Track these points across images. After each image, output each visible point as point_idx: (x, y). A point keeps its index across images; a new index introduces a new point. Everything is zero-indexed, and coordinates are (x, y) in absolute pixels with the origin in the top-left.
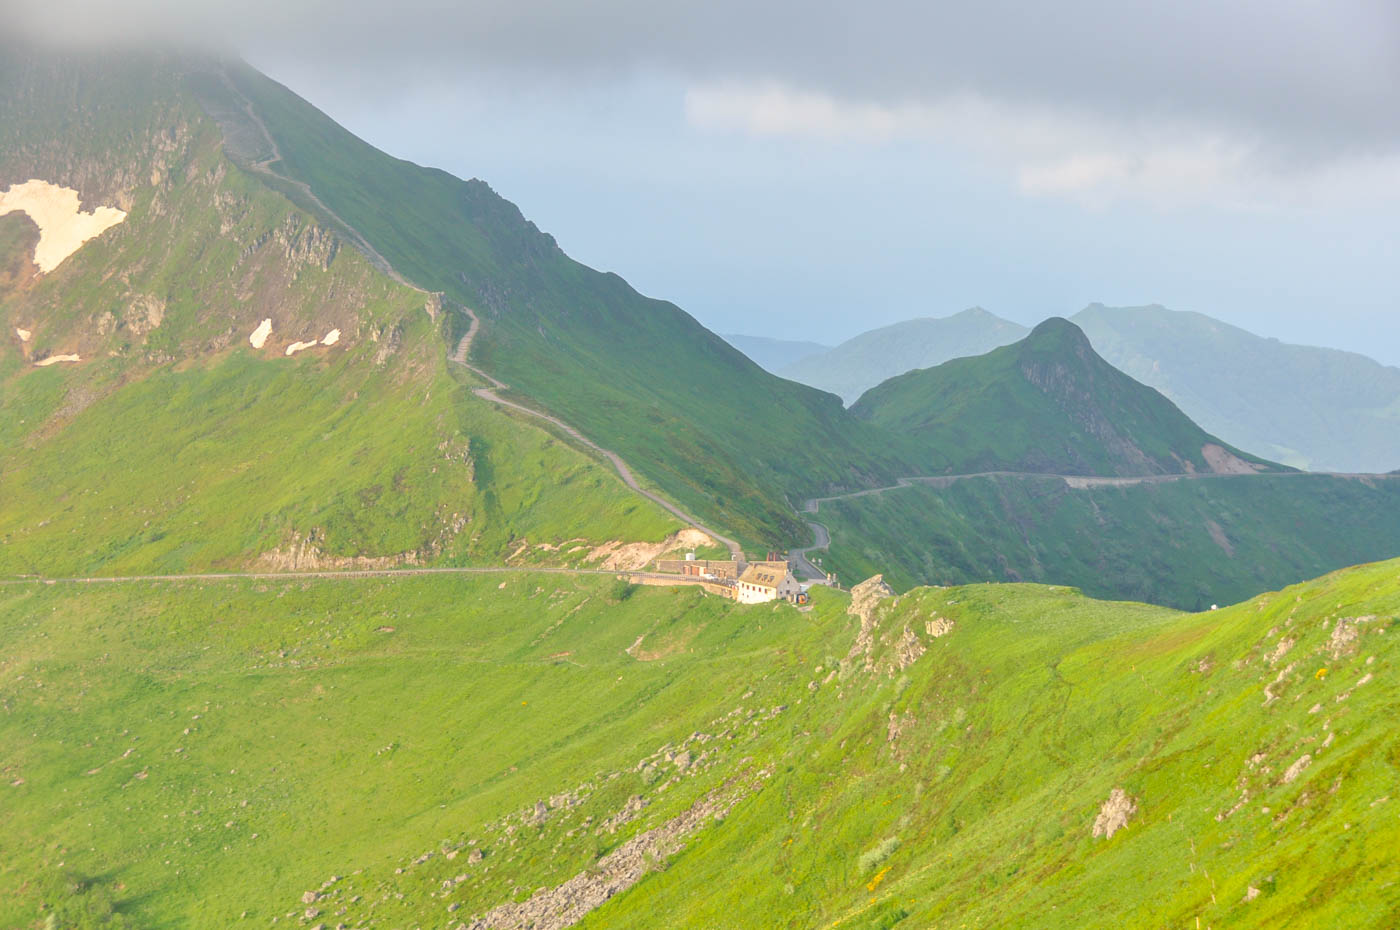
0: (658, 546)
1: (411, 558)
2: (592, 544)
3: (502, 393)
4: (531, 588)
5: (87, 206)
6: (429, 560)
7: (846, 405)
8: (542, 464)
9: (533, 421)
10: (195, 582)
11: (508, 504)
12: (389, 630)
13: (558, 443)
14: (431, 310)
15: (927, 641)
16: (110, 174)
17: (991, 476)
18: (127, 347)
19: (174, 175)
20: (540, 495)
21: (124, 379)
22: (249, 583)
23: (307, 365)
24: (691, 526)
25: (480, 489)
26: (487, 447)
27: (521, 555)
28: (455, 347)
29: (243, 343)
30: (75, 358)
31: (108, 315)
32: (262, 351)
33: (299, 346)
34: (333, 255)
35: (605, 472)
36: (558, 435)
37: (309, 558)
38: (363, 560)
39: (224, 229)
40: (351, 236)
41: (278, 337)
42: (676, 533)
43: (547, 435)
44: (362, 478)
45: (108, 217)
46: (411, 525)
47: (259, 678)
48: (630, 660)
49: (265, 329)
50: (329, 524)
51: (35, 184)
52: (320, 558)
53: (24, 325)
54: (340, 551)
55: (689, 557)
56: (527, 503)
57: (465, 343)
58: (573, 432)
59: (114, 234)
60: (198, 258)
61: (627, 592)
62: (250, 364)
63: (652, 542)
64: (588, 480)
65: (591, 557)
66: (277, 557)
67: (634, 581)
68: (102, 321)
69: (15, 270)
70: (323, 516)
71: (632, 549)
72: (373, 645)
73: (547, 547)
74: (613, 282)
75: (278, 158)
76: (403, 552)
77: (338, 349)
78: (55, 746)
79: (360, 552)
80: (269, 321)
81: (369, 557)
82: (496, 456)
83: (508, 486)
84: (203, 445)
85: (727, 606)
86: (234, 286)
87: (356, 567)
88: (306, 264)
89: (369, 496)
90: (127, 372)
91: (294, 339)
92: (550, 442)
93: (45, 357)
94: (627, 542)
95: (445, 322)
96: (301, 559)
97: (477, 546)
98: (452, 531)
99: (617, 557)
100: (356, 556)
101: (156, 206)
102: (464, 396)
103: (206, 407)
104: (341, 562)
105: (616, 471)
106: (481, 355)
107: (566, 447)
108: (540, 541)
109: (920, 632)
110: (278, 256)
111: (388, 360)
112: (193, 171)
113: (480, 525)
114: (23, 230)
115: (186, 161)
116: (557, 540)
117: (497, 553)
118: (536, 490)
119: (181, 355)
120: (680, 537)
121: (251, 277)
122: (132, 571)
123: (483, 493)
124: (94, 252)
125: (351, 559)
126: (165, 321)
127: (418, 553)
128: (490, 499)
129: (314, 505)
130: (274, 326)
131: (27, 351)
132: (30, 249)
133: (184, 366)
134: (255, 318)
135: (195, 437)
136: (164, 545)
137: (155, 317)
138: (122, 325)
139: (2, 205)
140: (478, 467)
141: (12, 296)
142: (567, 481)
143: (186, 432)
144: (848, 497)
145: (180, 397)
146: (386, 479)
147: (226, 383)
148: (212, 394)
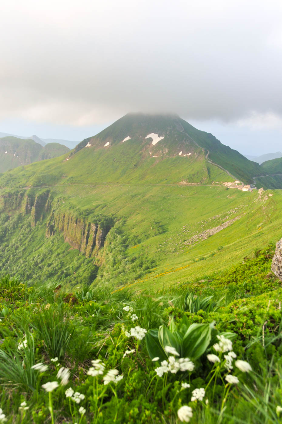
1: (199, 183)
2: (223, 182)
3: (212, 162)
4: (215, 188)
5: (159, 136)
6: (201, 184)
7: (260, 165)
8: (217, 171)
9: (216, 165)
10: (171, 186)
11: (212, 176)
12: (196, 193)
13: (219, 169)
14: (203, 150)
15: (269, 197)
16: (162, 132)
17: (280, 175)
18: (163, 155)
19: (170, 132)
22: (178, 186)
23: (186, 157)
24: (237, 180)
25: (208, 175)
26: (209, 169)
27: (213, 184)
28: (206, 156)
29: (178, 155)
30: (157, 156)
32: (181, 156)
33: (185, 155)
34: (190, 143)
35: (225, 173)
38: (193, 183)
39: (176, 139)
41: (183, 154)
42: (235, 181)
43: (217, 168)
44: (193, 173)
45: (162, 138)
46: (199, 179)
47: (178, 198)
48: (227, 198)
51: (153, 134)
52: (187, 183)
53: (150, 152)
54: (189, 182)
55: (236, 184)
56: (215, 177)
57: (207, 155)
58: (221, 167)
59: (162, 140)
60: (173, 143)
61: (228, 189)
62: (179, 157)
63: (231, 182)
64: (223, 174)
65: (223, 184)
66: (181, 183)
67: (229, 187)
68: (160, 151)
69: (150, 145)
70: (188, 178)
71: (228, 183)
72: (193, 195)
74: (228, 147)
75: (184, 130)
77: (190, 156)
78: (153, 206)
79: (192, 182)
80: (182, 152)
82: (211, 170)
83: (212, 174)
84: (172, 168)
85: (241, 191)
86: (177, 147)
87: (192, 184)
88: (187, 144)
89: (194, 175)
90: (163, 158)
93: (153, 156)
95: (205, 152)
96: (185, 183)
97: (208, 182)
98: (204, 180)
99: (227, 184)
101: (168, 137)
102: (207, 162)
103: (173, 163)
104: (190, 184)
105: (227, 172)
106: (209, 157)
108: (216, 182)
109: (268, 196)
110: (183, 143)
111: (197, 157)
113: (208, 179)
114: (151, 140)
115: (172, 131)
116: (218, 182)
117: (210, 183)
118: (216, 175)
119: (170, 156)
121: (180, 146)
122: (163, 184)
124: (160, 142)
128: (210, 176)
129: (187, 176)
131: (151, 155)
132: (152, 142)
133: (170, 158)
134: (180, 152)
135: (172, 167)
136: (167, 181)
137: (167, 151)
138: (163, 152)
139: (148, 136)
140: (208, 172)
141: (149, 148)
142: (220, 174)
143: (170, 166)
144: (259, 177)
145: (170, 162)
146: (196, 173)
147: (176, 160)
148: (174, 161)
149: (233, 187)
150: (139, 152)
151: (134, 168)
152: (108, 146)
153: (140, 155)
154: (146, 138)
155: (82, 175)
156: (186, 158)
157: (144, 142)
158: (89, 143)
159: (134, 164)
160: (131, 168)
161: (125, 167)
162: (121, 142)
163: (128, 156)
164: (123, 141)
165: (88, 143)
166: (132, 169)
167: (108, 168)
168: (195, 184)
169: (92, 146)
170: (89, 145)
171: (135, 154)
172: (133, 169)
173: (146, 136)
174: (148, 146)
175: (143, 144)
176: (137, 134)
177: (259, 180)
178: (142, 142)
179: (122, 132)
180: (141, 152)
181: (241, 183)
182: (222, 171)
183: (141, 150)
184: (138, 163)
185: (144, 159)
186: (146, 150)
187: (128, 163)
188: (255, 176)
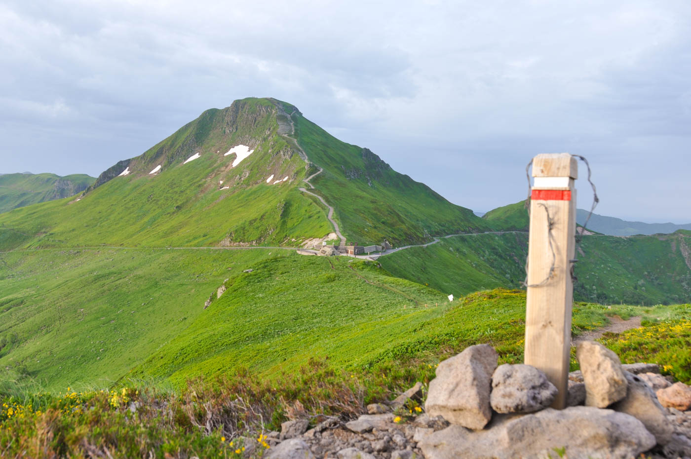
0: (321, 239)
1: (254, 243)
2: (305, 239)
3: (309, 189)
5: (249, 151)
6: (259, 244)
8: (306, 211)
9: (311, 197)
10: (199, 250)
11: (290, 224)
12: (230, 269)
13: (314, 204)
14: (306, 167)
16: (256, 141)
18: (238, 184)
19: (265, 140)
20: (301, 221)
21: (234, 192)
23: (277, 186)
24: (335, 231)
25: (282, 219)
26: (291, 205)
27: (285, 243)
28: (307, 178)
29: (265, 181)
30: (228, 187)
31: (238, 176)
32: (268, 183)
33: (278, 181)
34: (292, 155)
35: (323, 213)
36: (315, 201)
37: (227, 242)
38: (241, 243)
39: (270, 151)
40: (299, 150)
41: (273, 180)
42: (328, 234)
43: (310, 201)
44: (253, 216)
45: (252, 151)
46: (259, 232)
47: (183, 285)
49: (272, 177)
50: (236, 231)
51: (241, 146)
52: (230, 242)
53: (222, 180)
54: (236, 240)
55: (324, 244)
56: (296, 224)
57: (311, 177)
58: (323, 201)
59: (250, 156)
60: (262, 159)
62: (265, 187)
63: (320, 238)
64: (317, 215)
65: (302, 244)
68: (237, 178)
69: (227, 167)
70: (236, 228)
71: (314, 240)
73: (294, 240)
74: (406, 177)
75: (293, 133)
76: (252, 241)
77: (286, 182)
79: (241, 241)
80: (273, 175)
81: (243, 243)
82: (293, 208)
83: (292, 218)
84: (240, 209)
86: (267, 166)
87: (239, 246)
88: (286, 159)
89: (251, 223)
90: (236, 190)
91: (277, 180)
92: (311, 204)
93: (222, 187)
94: (314, 238)
95: (308, 171)
97: (274, 239)
98: (269, 234)
99: (310, 243)
100: (239, 242)
101: (259, 148)
103: (246, 199)
104: (235, 244)
105: (328, 212)
107: (316, 205)
108: (293, 238)
110: (280, 158)
111: (291, 183)
112: (270, 138)
113: (277, 231)
114: (233, 157)
115: (269, 135)
116: (297, 237)
117: (279, 242)
118: (300, 220)
119: (249, 185)
120: (329, 236)
121: (272, 163)
122: (191, 246)
123: (282, 220)
124: (245, 160)
125: (238, 243)
126: (249, 176)
127: (256, 241)
128: (284, 223)
130: (274, 176)
131: (220, 185)
132: (233, 161)
133: (248, 188)
134: (270, 175)
135: (238, 208)
136: (205, 238)
137: (247, 175)
138: (240, 178)
139: (231, 151)
140: (284, 212)
141: (224, 173)
142: (310, 217)
143: (238, 206)
144: (464, 235)
145: (242, 196)
146: (260, 216)
147: (255, 192)
148: (249, 195)
149: (315, 250)
150: (199, 181)
151: (174, 213)
152: (155, 173)
153: (200, 186)
154: (226, 154)
155: (73, 230)
156: (274, 188)
157: (219, 161)
158: (128, 168)
159: (179, 203)
160: (168, 214)
161: (160, 211)
162: (181, 164)
163: (176, 189)
164: (185, 163)
165: (126, 168)
166: (169, 215)
167: (130, 213)
168: (245, 246)
169: (130, 173)
170: (126, 172)
171: (191, 185)
172: (170, 216)
173: (227, 151)
174: (223, 169)
175: (215, 165)
176: (213, 149)
177: (463, 240)
178: (216, 161)
179: (186, 145)
180: (204, 180)
181: (340, 240)
182: (319, 209)
183: (207, 176)
184: (187, 201)
185: (202, 195)
186: (215, 176)
187: (169, 204)
188: (457, 232)
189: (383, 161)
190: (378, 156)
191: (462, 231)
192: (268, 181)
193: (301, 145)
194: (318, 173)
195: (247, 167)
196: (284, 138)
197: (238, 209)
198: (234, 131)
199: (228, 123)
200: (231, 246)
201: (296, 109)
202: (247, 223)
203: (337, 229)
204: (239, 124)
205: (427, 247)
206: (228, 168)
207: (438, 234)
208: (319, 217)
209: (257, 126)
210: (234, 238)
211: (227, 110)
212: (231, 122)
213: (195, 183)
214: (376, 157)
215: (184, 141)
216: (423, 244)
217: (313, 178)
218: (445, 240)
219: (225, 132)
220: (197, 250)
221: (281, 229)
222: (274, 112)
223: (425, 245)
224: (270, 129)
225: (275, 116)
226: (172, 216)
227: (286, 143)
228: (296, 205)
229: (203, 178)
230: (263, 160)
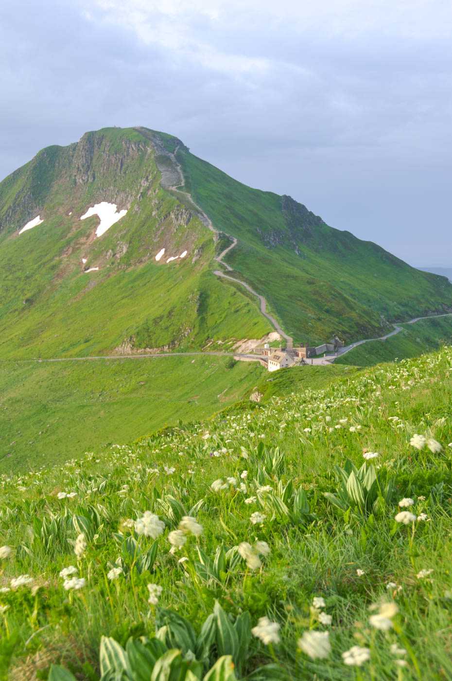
0: (259, 341)
1: (166, 348)
2: (237, 341)
3: (227, 272)
4: (203, 363)
5: (118, 211)
6: (173, 349)
8: (229, 303)
9: (232, 284)
10: (86, 361)
11: (210, 322)
12: (143, 383)
13: (239, 293)
14: (215, 239)
16: (127, 196)
18: (113, 263)
19: (143, 195)
20: (225, 317)
21: (109, 276)
22: (106, 361)
23: (172, 267)
24: (276, 330)
25: (199, 316)
26: (208, 296)
27: (209, 347)
28: (219, 254)
29: (153, 259)
30: (97, 269)
31: (110, 251)
32: (158, 262)
33: (172, 259)
34: (189, 220)
35: (254, 305)
36: (240, 290)
37: (127, 349)
38: (148, 350)
39: (154, 213)
40: (198, 212)
41: (165, 256)
42: (268, 334)
43: (233, 289)
44: (158, 314)
45: (124, 213)
46: (169, 333)
47: (83, 406)
49: (163, 251)
50: (138, 334)
51: (103, 204)
52: (132, 349)
53: (84, 257)
54: (140, 346)
55: (266, 346)
56: (218, 322)
57: (224, 253)
58: (249, 288)
59: (122, 220)
60: (143, 226)
62: (154, 268)
63: (257, 339)
64: (246, 309)
65: (234, 347)
66: (119, 349)
68: (109, 254)
69: (88, 237)
70: (137, 330)
71: (250, 342)
72: (133, 390)
73: (220, 342)
74: (347, 234)
75: (183, 184)
76: (163, 346)
77: (184, 259)
79: (147, 346)
80: (164, 250)
81: (150, 349)
82: (211, 300)
83: (212, 314)
85: (262, 372)
86: (153, 236)
88: (180, 226)
89: (156, 321)
90: (111, 273)
91: (170, 256)
92: (235, 293)
93: (88, 269)
94: (249, 339)
95: (218, 244)
97: (193, 342)
98: (184, 336)
99: (244, 346)
100: (145, 348)
103: (130, 286)
104: (140, 351)
105: (259, 304)
106: (229, 257)
107: (241, 295)
108: (218, 339)
110: (171, 223)
111: (196, 262)
112: (150, 192)
113: (196, 332)
114: (95, 221)
115: (148, 189)
116: (224, 339)
117: (200, 345)
118: (223, 316)
119: (130, 265)
120: (270, 336)
121: (160, 232)
122: (71, 356)
123: (200, 317)
124: (115, 226)
125: (143, 350)
126: (127, 252)
127: (169, 346)
128: (203, 320)
129: (136, 326)
130: (165, 251)
131: (84, 266)
132: (96, 228)
133: (130, 269)
134: (159, 248)
135: (123, 299)
136: (88, 344)
137: (125, 251)
138: (114, 255)
139: (90, 212)
140: (200, 306)
141: (85, 246)
142: (237, 311)
143: (121, 296)
144: (436, 317)
145: (124, 282)
146: (166, 313)
147: (141, 276)
148: (135, 280)
149: (255, 354)
150: (51, 260)
151: (23, 309)
153: (53, 268)
154: (83, 218)
156: (170, 268)
157: (74, 229)
159: (29, 295)
160: (15, 310)
162: (14, 235)
163: (18, 274)
164: (21, 232)
166: (17, 313)
168: (154, 352)
171: (39, 267)
172: (19, 314)
173: (84, 213)
174: (83, 240)
175: (69, 235)
176: (61, 209)
177: (435, 324)
178: (69, 229)
179: (18, 205)
180: (57, 258)
181: (285, 341)
182: (247, 300)
183: (61, 252)
184: (40, 292)
185: (60, 281)
186: (73, 252)
187: (13, 296)
188: (425, 313)
189: (311, 213)
190: (303, 207)
191: (433, 312)
192: (158, 257)
193: (198, 203)
194: (233, 246)
195: (123, 237)
196: (172, 193)
197: (123, 301)
198: (90, 180)
199: (78, 168)
200: (132, 354)
201: (180, 143)
202: (151, 323)
203: (277, 326)
204: (97, 170)
205: (387, 340)
206: (91, 238)
207: (399, 319)
208: (249, 311)
209: (125, 173)
210: (137, 343)
211: (74, 147)
212: (83, 166)
213: (44, 264)
214: (301, 208)
215: (16, 199)
216: (381, 336)
217: (227, 254)
218: (409, 327)
219: (75, 183)
220: (85, 362)
221: (200, 329)
222: (149, 150)
223: (384, 338)
224: (147, 179)
225: (152, 157)
226: (21, 315)
227: (177, 202)
228: (214, 296)
229: (56, 256)
230: (146, 227)
